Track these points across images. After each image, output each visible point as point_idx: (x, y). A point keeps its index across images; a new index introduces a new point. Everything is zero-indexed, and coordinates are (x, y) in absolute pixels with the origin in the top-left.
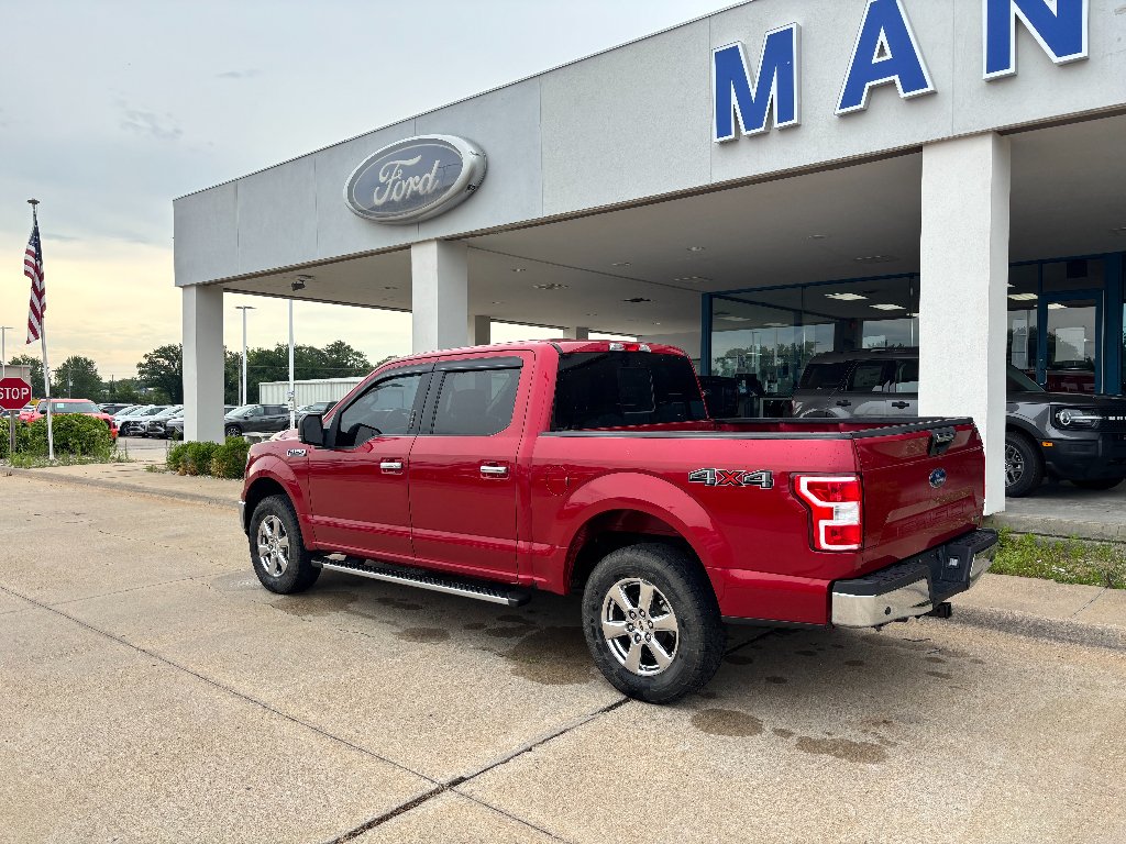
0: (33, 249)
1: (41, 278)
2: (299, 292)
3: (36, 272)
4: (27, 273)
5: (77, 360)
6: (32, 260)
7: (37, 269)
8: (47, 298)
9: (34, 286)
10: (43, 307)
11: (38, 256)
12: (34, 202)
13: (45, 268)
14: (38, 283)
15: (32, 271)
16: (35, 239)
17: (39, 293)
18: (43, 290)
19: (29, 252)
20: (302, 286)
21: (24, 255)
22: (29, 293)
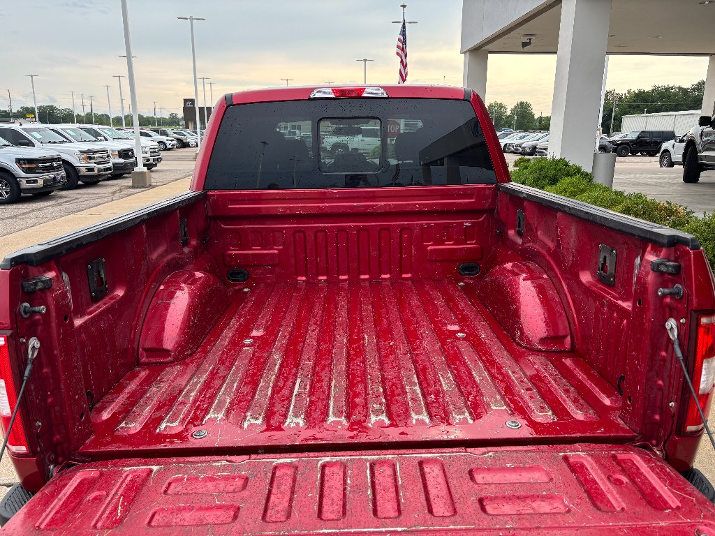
0: (402, 38)
1: (406, 56)
3: (403, 52)
4: (398, 54)
5: (522, 104)
6: (401, 45)
7: (403, 50)
8: (409, 68)
9: (402, 61)
10: (406, 74)
11: (404, 43)
12: (404, 6)
13: (408, 50)
14: (404, 60)
15: (400, 52)
16: (403, 33)
17: (405, 66)
18: (406, 64)
19: (399, 40)
20: (529, 44)
21: (397, 42)
22: (399, 66)
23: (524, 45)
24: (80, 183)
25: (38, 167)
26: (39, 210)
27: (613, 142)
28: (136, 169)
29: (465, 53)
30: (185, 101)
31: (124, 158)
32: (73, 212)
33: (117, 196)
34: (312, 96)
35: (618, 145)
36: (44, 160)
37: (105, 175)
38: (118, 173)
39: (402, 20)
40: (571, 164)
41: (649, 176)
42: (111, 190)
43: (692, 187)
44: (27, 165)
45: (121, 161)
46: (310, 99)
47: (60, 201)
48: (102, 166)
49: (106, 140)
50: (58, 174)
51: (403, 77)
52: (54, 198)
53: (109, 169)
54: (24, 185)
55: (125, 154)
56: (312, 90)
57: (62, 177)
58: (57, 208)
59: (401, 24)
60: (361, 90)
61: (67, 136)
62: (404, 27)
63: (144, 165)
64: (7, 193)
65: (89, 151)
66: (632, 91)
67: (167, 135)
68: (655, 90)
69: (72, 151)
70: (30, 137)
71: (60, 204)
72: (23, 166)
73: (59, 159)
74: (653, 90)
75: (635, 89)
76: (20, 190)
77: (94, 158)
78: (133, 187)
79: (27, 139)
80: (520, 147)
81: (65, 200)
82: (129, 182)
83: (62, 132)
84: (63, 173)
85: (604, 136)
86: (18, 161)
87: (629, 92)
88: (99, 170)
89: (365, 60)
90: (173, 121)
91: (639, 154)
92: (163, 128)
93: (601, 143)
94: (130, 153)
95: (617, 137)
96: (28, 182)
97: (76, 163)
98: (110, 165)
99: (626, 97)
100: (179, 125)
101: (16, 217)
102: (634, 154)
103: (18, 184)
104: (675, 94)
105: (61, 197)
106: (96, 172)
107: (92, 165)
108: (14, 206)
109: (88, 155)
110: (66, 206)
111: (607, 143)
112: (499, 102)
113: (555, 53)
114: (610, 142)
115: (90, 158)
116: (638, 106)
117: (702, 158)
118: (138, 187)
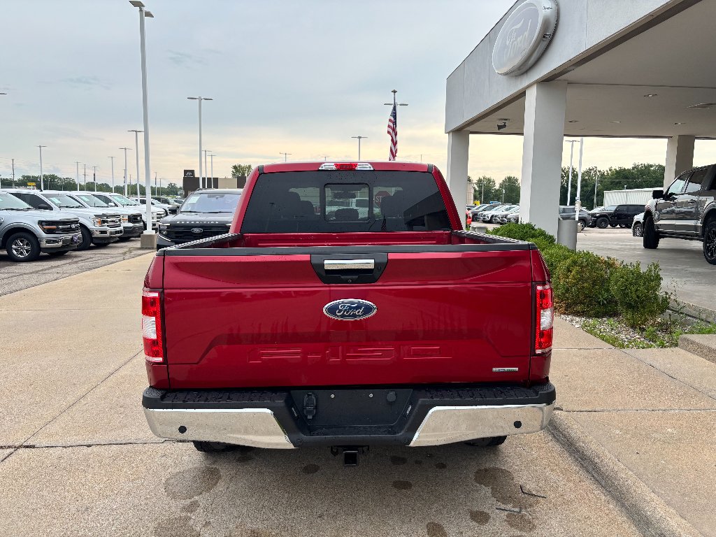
0: (393, 119)
1: (396, 135)
2: (501, 130)
3: (393, 130)
4: (389, 132)
5: (509, 178)
6: (391, 124)
7: (394, 130)
8: (398, 146)
9: (392, 140)
10: (396, 151)
11: (395, 123)
12: (395, 92)
13: (398, 129)
14: (394, 138)
15: (391, 131)
16: (394, 115)
17: (394, 143)
18: (396, 142)
19: (390, 120)
20: (505, 126)
21: (387, 122)
22: (390, 143)
23: (500, 127)
24: (92, 245)
25: (58, 228)
26: (58, 266)
27: (593, 215)
28: (145, 232)
29: (449, 133)
30: (186, 172)
31: (133, 223)
32: (90, 269)
33: (128, 255)
34: (320, 168)
35: (598, 218)
36: (64, 223)
37: (116, 237)
38: (126, 236)
39: (393, 103)
40: (536, 228)
41: (615, 243)
42: (121, 251)
43: (651, 252)
44: (48, 227)
45: (131, 225)
46: (319, 170)
47: (75, 260)
48: (113, 230)
49: (116, 205)
50: (76, 236)
51: (393, 154)
52: (69, 257)
53: (121, 232)
54: (44, 244)
55: (134, 218)
56: (320, 164)
57: (79, 238)
58: (75, 266)
59: (393, 106)
60: (355, 165)
61: (82, 202)
62: (395, 109)
63: (153, 229)
64: (27, 251)
65: (104, 215)
66: (613, 169)
67: (169, 203)
68: (635, 167)
69: (88, 215)
70: (49, 202)
71: (76, 262)
72: (45, 227)
73: (76, 222)
74: (633, 168)
75: (616, 167)
76: (40, 249)
77: (107, 222)
78: (141, 248)
79: (46, 203)
80: (506, 217)
81: (80, 259)
82: (138, 245)
83: (77, 198)
84: (79, 234)
85: (584, 209)
86: (41, 223)
87: (610, 170)
88: (111, 233)
89: (360, 137)
90: (172, 190)
91: (618, 226)
92: (164, 197)
93: (581, 216)
94: (139, 218)
95: (597, 210)
96: (48, 242)
97: (90, 225)
98: (121, 228)
99: (608, 174)
100: (177, 194)
101: (37, 272)
102: (613, 226)
103: (38, 244)
104: (655, 172)
105: (76, 257)
106: (108, 235)
107: (105, 227)
108: (34, 264)
109: (103, 219)
110: (81, 264)
111: (586, 215)
112: (487, 176)
113: (522, 134)
114: (589, 214)
115: (104, 222)
116: (620, 183)
117: (658, 226)
118: (146, 248)
